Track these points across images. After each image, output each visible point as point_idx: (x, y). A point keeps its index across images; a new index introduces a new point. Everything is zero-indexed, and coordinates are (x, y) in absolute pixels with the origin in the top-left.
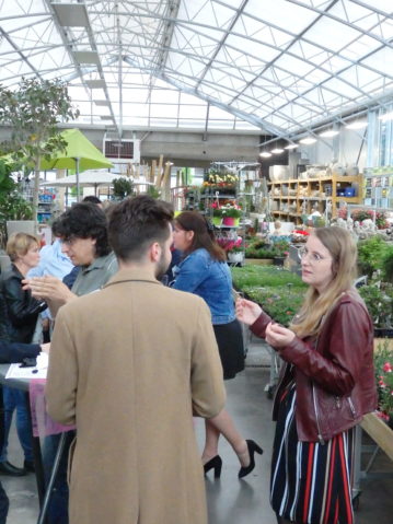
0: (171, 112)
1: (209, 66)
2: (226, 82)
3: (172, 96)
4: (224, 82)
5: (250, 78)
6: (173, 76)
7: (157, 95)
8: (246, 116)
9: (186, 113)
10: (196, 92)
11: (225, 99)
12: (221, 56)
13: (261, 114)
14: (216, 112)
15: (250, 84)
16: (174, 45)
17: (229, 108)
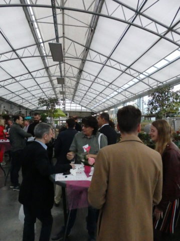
0: (75, 108)
1: (82, 99)
2: (86, 102)
3: (75, 105)
4: (85, 102)
5: (90, 101)
6: (75, 101)
7: (72, 105)
8: (88, 109)
9: (77, 108)
10: (79, 104)
11: (85, 105)
12: (85, 97)
13: (91, 108)
14: (83, 108)
15: (90, 102)
16: (76, 95)
17: (85, 107)
